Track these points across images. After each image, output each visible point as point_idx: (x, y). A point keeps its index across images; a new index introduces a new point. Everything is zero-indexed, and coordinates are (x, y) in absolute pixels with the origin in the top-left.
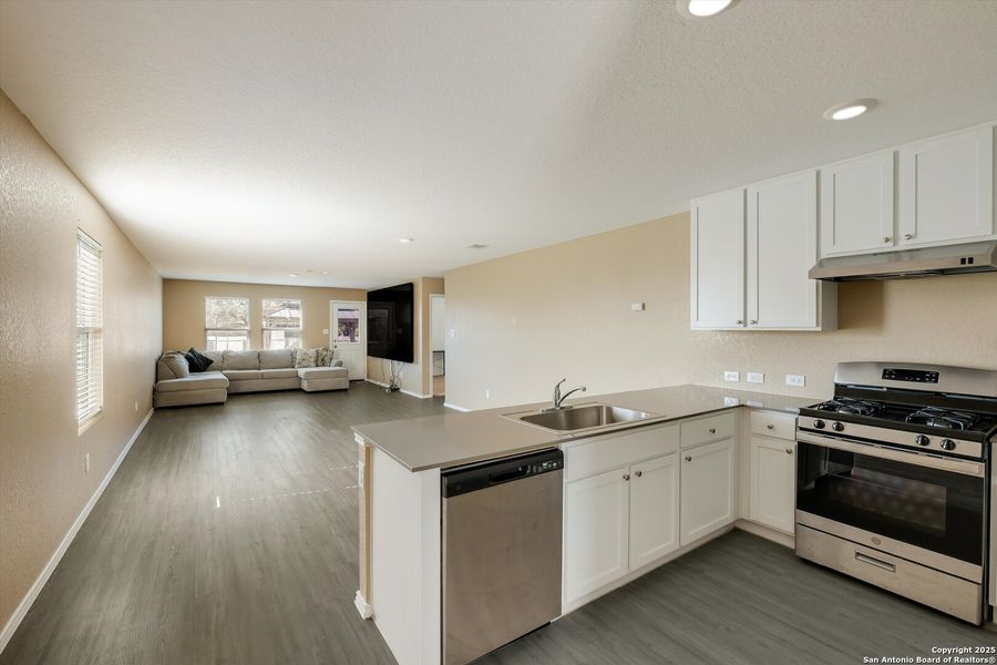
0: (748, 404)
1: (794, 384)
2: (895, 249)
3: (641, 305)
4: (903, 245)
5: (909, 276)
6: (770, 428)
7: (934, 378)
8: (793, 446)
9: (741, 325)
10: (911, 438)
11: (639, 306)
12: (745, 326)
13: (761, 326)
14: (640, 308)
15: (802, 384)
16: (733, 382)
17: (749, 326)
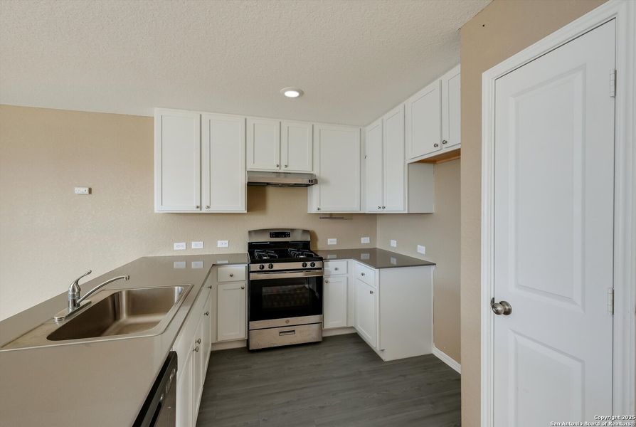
0: (219, 263)
1: (223, 246)
2: (280, 171)
3: (87, 189)
4: (283, 170)
5: (283, 185)
6: (231, 276)
7: (288, 235)
8: (245, 284)
9: (199, 209)
10: (299, 265)
11: (85, 190)
12: (201, 210)
13: (212, 210)
14: (87, 192)
15: (227, 245)
16: (180, 250)
17: (204, 210)
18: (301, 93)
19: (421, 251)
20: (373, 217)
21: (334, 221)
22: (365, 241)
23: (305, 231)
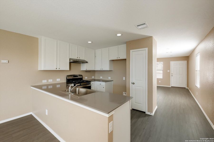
1: (58, 80)
11: (6, 61)
15: (60, 80)
16: (45, 83)
17: (58, 69)
18: (92, 42)
19: (109, 78)
20: (94, 71)
21: (87, 72)
22: (93, 77)
23: (79, 75)
